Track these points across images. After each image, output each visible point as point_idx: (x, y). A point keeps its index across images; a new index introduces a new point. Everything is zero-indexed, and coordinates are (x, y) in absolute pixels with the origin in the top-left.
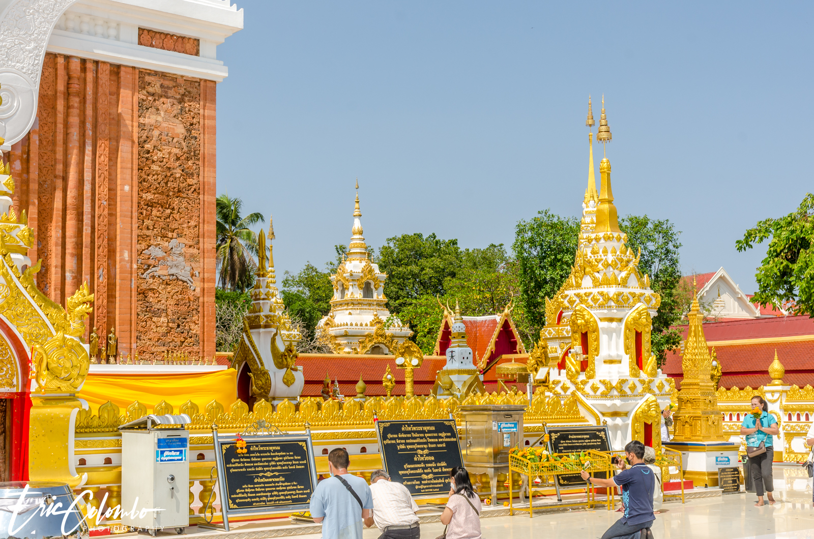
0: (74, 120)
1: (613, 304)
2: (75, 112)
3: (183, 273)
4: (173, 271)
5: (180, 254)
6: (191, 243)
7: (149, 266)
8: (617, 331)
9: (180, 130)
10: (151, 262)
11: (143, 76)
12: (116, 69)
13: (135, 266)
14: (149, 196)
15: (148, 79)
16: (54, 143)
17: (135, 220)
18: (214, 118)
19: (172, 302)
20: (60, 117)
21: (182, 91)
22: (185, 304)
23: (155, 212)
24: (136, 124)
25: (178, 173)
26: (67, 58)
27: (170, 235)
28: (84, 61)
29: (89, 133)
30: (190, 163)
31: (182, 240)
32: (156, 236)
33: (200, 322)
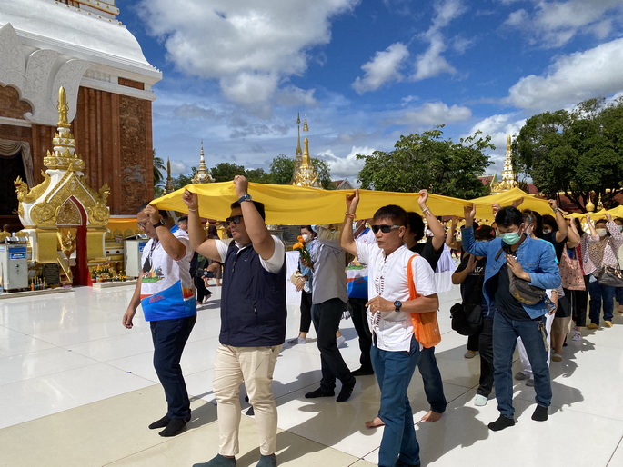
0: (93, 115)
2: (93, 112)
3: (140, 179)
4: (136, 178)
5: (139, 171)
6: (143, 167)
7: (126, 176)
9: (137, 120)
10: (127, 174)
11: (121, 97)
12: (110, 94)
13: (120, 176)
14: (125, 148)
15: (123, 99)
16: (84, 125)
17: (120, 157)
18: (151, 116)
20: (86, 114)
21: (137, 104)
22: (141, 191)
23: (128, 154)
24: (118, 118)
25: (137, 138)
26: (88, 89)
27: (134, 163)
28: (95, 90)
29: (99, 121)
30: (142, 134)
31: (139, 166)
32: (128, 164)
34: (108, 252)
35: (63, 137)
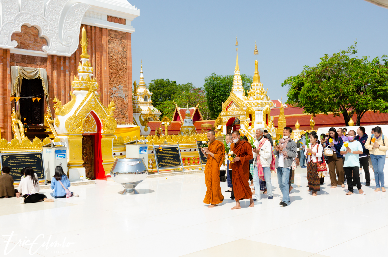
1: (260, 105)
3: (123, 96)
4: (120, 95)
5: (122, 90)
6: (125, 86)
7: (113, 93)
8: (261, 114)
9: (121, 49)
10: (113, 92)
11: (109, 31)
12: (101, 29)
13: (108, 93)
14: (112, 71)
15: (111, 32)
17: (108, 79)
18: (130, 45)
19: (120, 105)
21: (121, 36)
22: (123, 106)
23: (114, 76)
24: (107, 47)
25: (120, 63)
27: (119, 83)
28: (91, 27)
29: (94, 50)
30: (124, 60)
31: (122, 85)
32: (114, 84)
33: (128, 111)
34: (114, 154)
35: (85, 65)
